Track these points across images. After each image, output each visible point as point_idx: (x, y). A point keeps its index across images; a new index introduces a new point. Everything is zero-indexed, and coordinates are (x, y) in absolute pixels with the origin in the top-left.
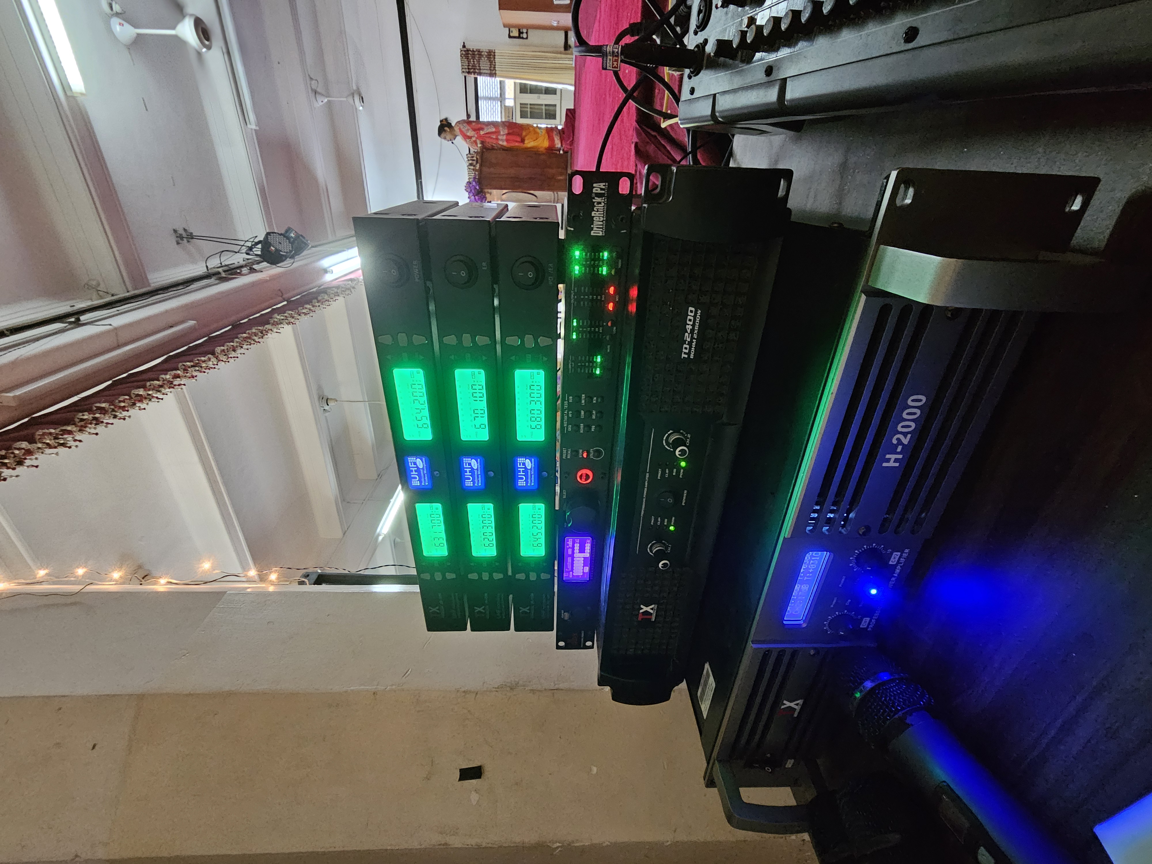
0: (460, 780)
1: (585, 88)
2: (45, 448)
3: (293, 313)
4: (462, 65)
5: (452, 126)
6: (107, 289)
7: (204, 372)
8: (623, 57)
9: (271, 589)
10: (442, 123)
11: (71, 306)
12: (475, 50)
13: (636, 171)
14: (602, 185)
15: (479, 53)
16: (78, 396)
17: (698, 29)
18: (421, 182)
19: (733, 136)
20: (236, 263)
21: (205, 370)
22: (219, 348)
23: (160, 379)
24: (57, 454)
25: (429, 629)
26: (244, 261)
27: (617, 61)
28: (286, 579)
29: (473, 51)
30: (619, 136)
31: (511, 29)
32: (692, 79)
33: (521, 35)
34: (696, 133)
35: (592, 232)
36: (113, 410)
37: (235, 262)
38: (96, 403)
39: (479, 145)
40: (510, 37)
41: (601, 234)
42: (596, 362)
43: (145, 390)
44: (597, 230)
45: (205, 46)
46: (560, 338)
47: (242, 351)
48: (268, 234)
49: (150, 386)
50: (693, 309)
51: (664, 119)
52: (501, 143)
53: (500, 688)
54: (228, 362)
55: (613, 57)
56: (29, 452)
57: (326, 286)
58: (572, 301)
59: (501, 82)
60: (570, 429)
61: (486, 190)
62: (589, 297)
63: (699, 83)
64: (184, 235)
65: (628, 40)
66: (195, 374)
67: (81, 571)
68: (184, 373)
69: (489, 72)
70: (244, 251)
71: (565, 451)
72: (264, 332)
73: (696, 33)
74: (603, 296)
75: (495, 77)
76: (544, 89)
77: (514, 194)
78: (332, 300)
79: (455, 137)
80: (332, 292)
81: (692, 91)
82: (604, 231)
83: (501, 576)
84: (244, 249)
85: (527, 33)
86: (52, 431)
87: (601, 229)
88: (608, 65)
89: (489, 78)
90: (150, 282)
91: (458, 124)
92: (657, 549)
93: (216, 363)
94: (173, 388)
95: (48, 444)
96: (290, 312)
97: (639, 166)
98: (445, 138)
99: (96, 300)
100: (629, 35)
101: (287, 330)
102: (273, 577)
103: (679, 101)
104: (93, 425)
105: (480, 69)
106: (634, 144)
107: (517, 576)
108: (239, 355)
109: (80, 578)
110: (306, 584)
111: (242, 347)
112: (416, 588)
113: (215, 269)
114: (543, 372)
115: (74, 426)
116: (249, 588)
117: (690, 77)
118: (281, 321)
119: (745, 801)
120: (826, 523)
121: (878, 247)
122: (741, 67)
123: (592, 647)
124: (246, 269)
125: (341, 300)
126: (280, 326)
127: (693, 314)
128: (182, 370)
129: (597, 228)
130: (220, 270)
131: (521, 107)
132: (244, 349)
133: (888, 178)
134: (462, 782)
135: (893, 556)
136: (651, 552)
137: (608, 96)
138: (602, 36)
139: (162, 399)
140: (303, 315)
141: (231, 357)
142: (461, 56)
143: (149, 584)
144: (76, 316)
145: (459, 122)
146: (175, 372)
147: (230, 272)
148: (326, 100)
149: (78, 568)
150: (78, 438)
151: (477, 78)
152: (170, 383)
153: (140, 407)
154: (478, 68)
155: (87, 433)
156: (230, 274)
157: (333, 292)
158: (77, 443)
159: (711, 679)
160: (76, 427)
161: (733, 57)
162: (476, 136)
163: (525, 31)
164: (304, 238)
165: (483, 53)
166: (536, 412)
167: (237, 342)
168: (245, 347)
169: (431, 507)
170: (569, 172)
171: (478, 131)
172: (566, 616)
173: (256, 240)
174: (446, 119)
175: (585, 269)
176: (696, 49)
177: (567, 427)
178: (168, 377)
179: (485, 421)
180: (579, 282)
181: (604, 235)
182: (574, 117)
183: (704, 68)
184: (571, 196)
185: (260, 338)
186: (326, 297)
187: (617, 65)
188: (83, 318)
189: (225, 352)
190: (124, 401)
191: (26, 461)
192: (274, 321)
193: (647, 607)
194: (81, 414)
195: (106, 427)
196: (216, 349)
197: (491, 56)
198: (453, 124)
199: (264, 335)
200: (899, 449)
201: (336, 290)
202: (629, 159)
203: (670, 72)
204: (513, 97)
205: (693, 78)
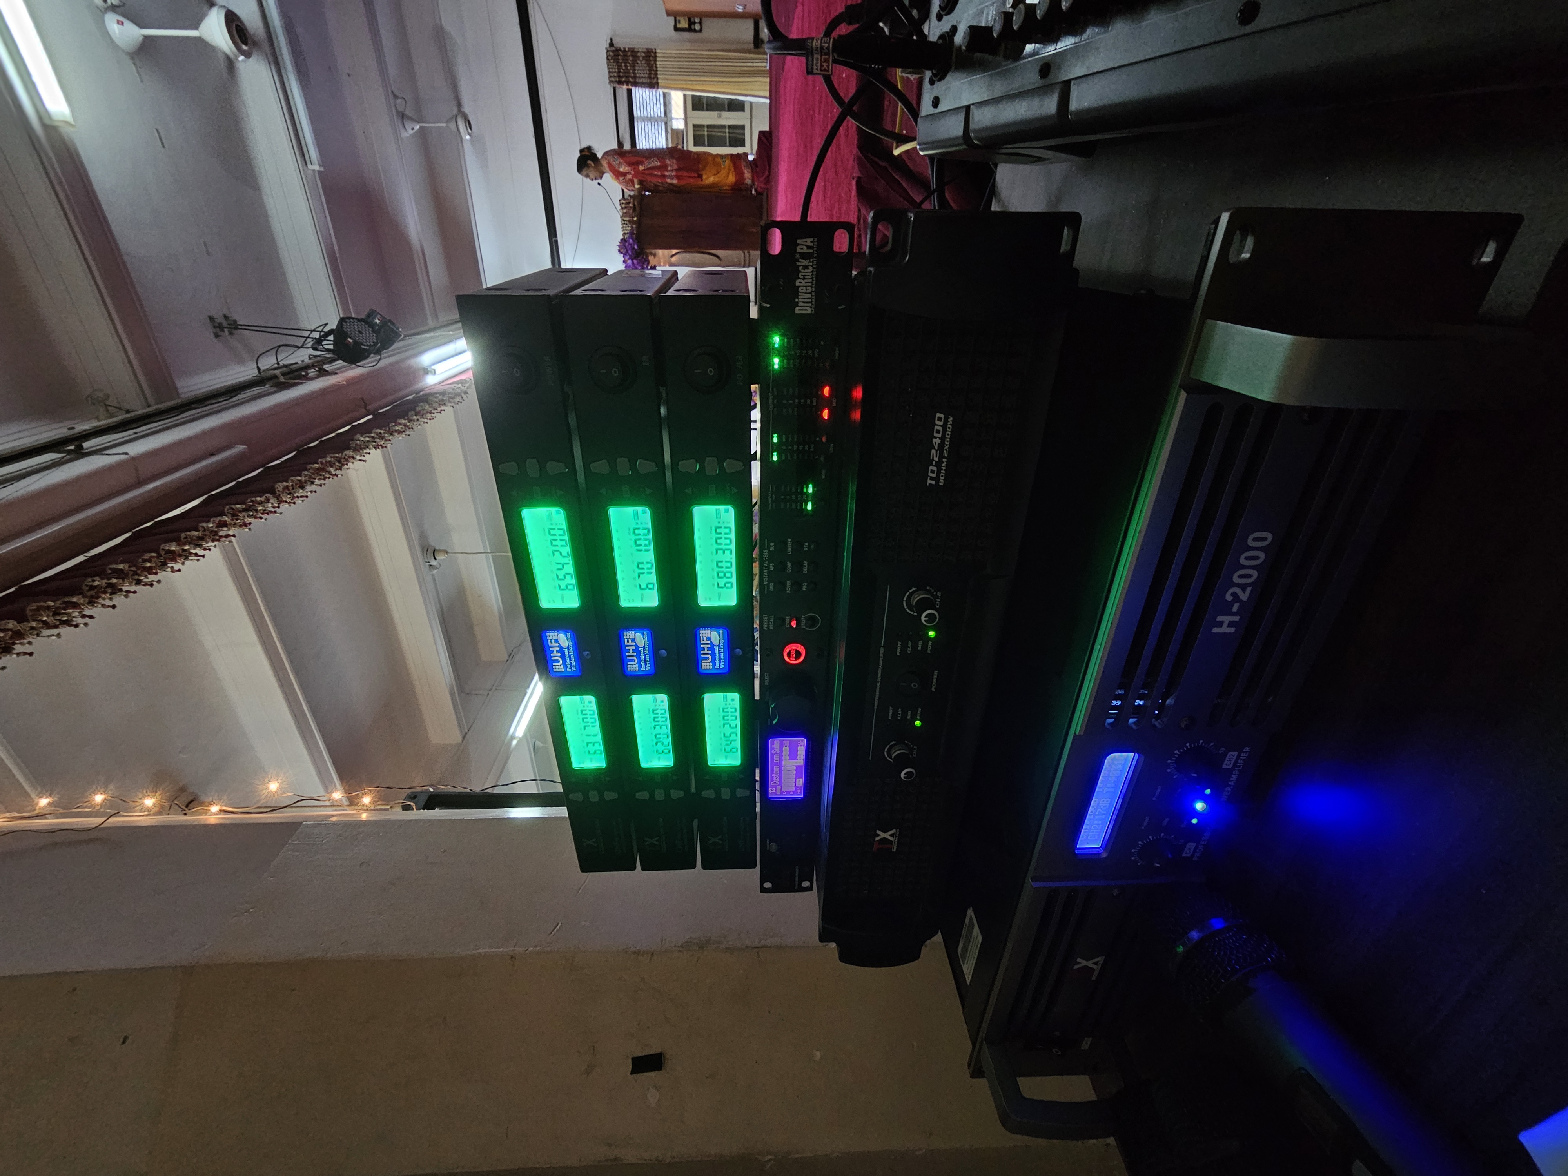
0: (632, 1073)
1: (785, 101)
2: (42, 628)
3: (382, 432)
4: (609, 72)
5: (598, 158)
6: (118, 403)
7: (261, 518)
8: (835, 55)
9: (364, 816)
10: (583, 153)
11: (69, 429)
12: (627, 49)
13: (859, 218)
14: (809, 241)
15: (633, 54)
16: (85, 554)
17: (943, 11)
18: (556, 242)
19: (996, 166)
20: (300, 362)
21: (261, 515)
22: (280, 484)
23: (200, 529)
24: (58, 635)
25: (584, 869)
26: (310, 359)
27: (827, 61)
28: (384, 803)
29: (625, 51)
30: (833, 170)
31: (678, 18)
32: (935, 85)
33: (693, 27)
34: (941, 162)
35: (797, 308)
36: (135, 573)
37: (299, 360)
38: (111, 564)
39: (637, 186)
40: (676, 29)
41: (809, 312)
42: (806, 494)
43: (179, 545)
44: (804, 307)
45: (242, 52)
46: (756, 459)
47: (313, 488)
48: (342, 320)
49: (186, 538)
50: (942, 416)
51: (897, 143)
52: (669, 181)
53: (686, 946)
54: (294, 503)
55: (822, 55)
56: (19, 635)
57: (427, 392)
58: (771, 407)
59: (664, 94)
60: (772, 588)
61: (648, 251)
62: (794, 401)
63: (945, 90)
64: (225, 324)
65: (843, 29)
66: (248, 520)
67: (99, 798)
68: (232, 520)
69: (648, 81)
70: (309, 345)
71: (765, 619)
72: (343, 460)
73: (939, 18)
74: (814, 400)
75: (658, 88)
76: (726, 103)
77: (688, 256)
78: (436, 411)
79: (601, 175)
80: (435, 399)
81: (936, 102)
82: (813, 306)
83: (681, 794)
84: (310, 343)
85: (700, 23)
86: (51, 603)
87: (810, 305)
88: (815, 67)
89: (647, 90)
90: (180, 391)
91: (606, 156)
92: (896, 753)
93: (276, 505)
94: (218, 540)
95: (45, 622)
96: (379, 431)
97: (863, 211)
98: (587, 176)
99: (105, 419)
100: (844, 23)
101: (374, 456)
102: (366, 800)
103: (918, 117)
104: (108, 595)
105: (635, 77)
106: (855, 179)
107: (703, 793)
108: (309, 493)
109: (97, 808)
110: (413, 809)
111: (313, 483)
112: (562, 812)
113: (271, 372)
114: (733, 510)
115: (80, 596)
116: (333, 816)
117: (932, 83)
118: (367, 444)
119: (1025, 1095)
120: (1133, 714)
121: (1204, 322)
122: (1005, 66)
123: (810, 889)
124: (313, 370)
125: (448, 409)
126: (365, 451)
127: (941, 423)
128: (230, 516)
129: (804, 302)
130: (277, 372)
131: (694, 131)
132: (316, 485)
133: (1216, 222)
134: (635, 1075)
135: (1228, 756)
136: (890, 756)
137: (817, 111)
138: (806, 25)
139: (203, 556)
140: (396, 434)
141: (298, 497)
142: (608, 59)
143: (193, 814)
144: (76, 443)
145: (607, 154)
146: (219, 518)
147: (291, 375)
148: (418, 127)
149: (95, 794)
150: (87, 612)
151: (631, 90)
152: (214, 533)
153: (172, 567)
154: (632, 75)
155: (100, 606)
156: (291, 379)
157: (437, 400)
158: (87, 620)
159: (976, 928)
160: (83, 597)
161: (993, 51)
162: (633, 172)
163: (697, 20)
164: (393, 324)
165: (639, 54)
166: (724, 564)
167: (306, 476)
168: (317, 482)
169: (582, 701)
170: (763, 223)
171: (635, 166)
172: (773, 847)
173: (327, 329)
174: (589, 148)
175: (788, 363)
176: (940, 41)
177: (768, 585)
178: (211, 525)
179: (653, 578)
180: (780, 378)
181: (813, 312)
182: (770, 142)
183: (953, 68)
184: (766, 257)
185: (337, 469)
186: (427, 407)
187: (828, 67)
188: (86, 445)
189: (289, 490)
190: (149, 561)
191: (15, 647)
192: (356, 445)
193: (885, 833)
194: (90, 579)
195: (126, 596)
196: (277, 486)
197: (651, 58)
198: (599, 155)
199: (343, 465)
200: (1235, 608)
201: (440, 397)
202: (849, 201)
203: (904, 75)
204: (682, 116)
205: (937, 84)
